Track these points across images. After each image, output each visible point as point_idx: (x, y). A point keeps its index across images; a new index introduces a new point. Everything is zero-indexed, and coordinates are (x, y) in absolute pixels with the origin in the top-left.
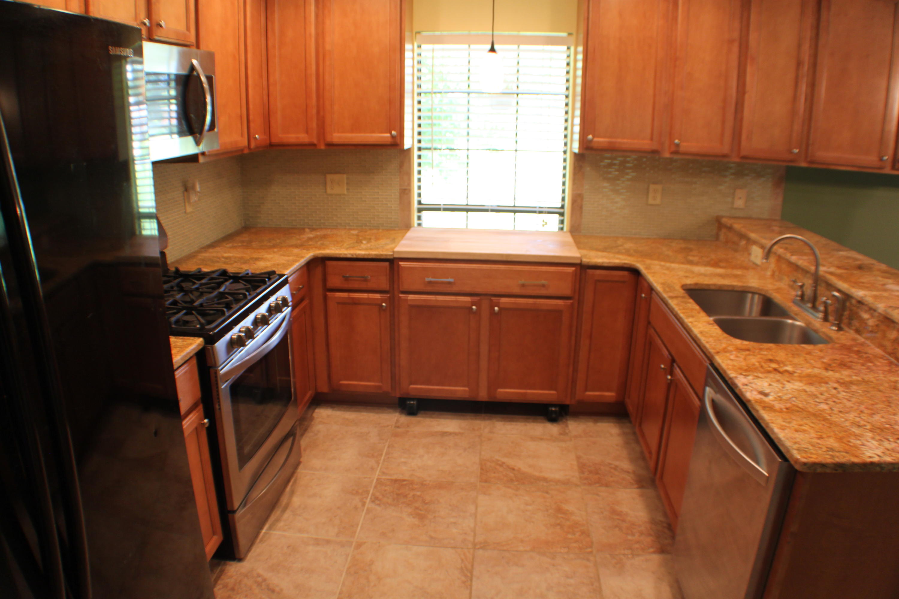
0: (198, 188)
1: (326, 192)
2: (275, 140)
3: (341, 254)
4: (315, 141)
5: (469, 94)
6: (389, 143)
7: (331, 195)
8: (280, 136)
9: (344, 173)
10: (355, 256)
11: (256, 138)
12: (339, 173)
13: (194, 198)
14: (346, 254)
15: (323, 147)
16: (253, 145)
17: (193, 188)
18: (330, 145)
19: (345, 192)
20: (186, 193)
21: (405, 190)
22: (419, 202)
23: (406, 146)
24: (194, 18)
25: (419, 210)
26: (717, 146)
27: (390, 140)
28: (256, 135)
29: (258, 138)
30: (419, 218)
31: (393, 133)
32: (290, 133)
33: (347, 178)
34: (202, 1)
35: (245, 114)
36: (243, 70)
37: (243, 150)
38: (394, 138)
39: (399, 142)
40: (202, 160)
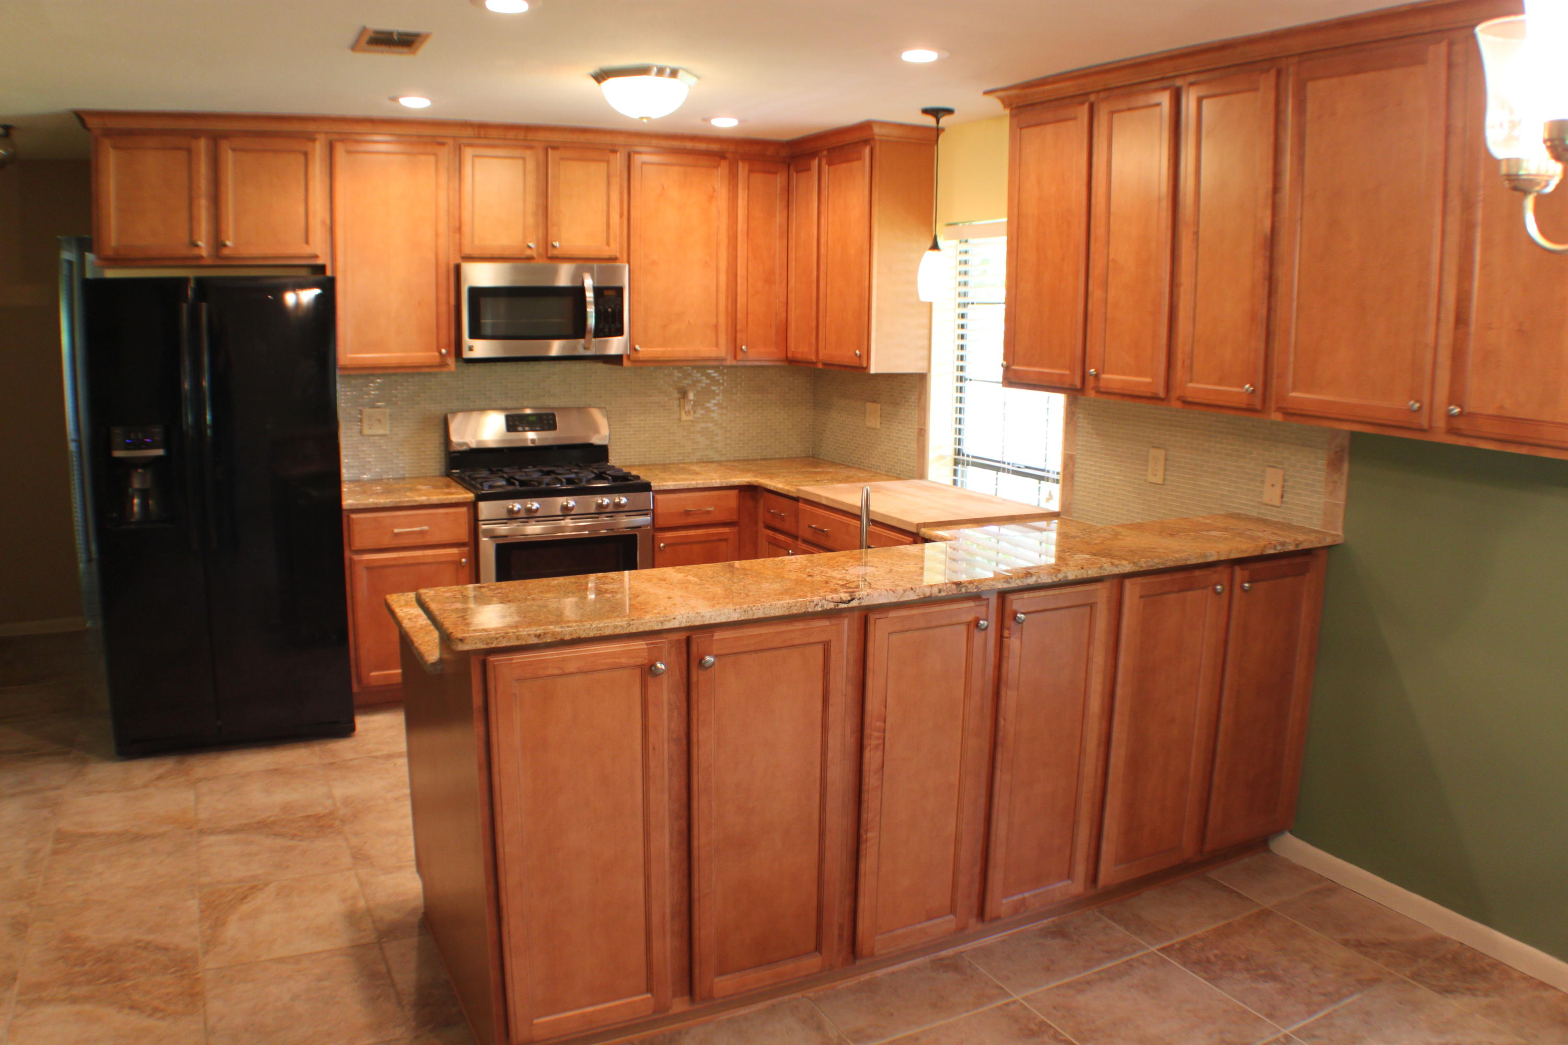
0: (691, 396)
1: (865, 424)
2: (790, 354)
3: (767, 485)
6: (857, 365)
7: (869, 429)
9: (878, 403)
10: (775, 490)
11: (741, 349)
12: (874, 401)
13: (688, 407)
14: (770, 486)
17: (687, 396)
18: (824, 364)
19: (878, 426)
20: (682, 401)
21: (921, 429)
22: (958, 452)
23: (873, 370)
24: (621, 233)
25: (956, 463)
26: (1148, 380)
27: (856, 362)
28: (744, 345)
29: (745, 350)
30: (955, 472)
31: (857, 352)
32: (801, 348)
33: (881, 409)
34: (638, 214)
35: (725, 323)
36: (724, 277)
37: (721, 359)
38: (859, 358)
39: (864, 363)
40: (626, 363)
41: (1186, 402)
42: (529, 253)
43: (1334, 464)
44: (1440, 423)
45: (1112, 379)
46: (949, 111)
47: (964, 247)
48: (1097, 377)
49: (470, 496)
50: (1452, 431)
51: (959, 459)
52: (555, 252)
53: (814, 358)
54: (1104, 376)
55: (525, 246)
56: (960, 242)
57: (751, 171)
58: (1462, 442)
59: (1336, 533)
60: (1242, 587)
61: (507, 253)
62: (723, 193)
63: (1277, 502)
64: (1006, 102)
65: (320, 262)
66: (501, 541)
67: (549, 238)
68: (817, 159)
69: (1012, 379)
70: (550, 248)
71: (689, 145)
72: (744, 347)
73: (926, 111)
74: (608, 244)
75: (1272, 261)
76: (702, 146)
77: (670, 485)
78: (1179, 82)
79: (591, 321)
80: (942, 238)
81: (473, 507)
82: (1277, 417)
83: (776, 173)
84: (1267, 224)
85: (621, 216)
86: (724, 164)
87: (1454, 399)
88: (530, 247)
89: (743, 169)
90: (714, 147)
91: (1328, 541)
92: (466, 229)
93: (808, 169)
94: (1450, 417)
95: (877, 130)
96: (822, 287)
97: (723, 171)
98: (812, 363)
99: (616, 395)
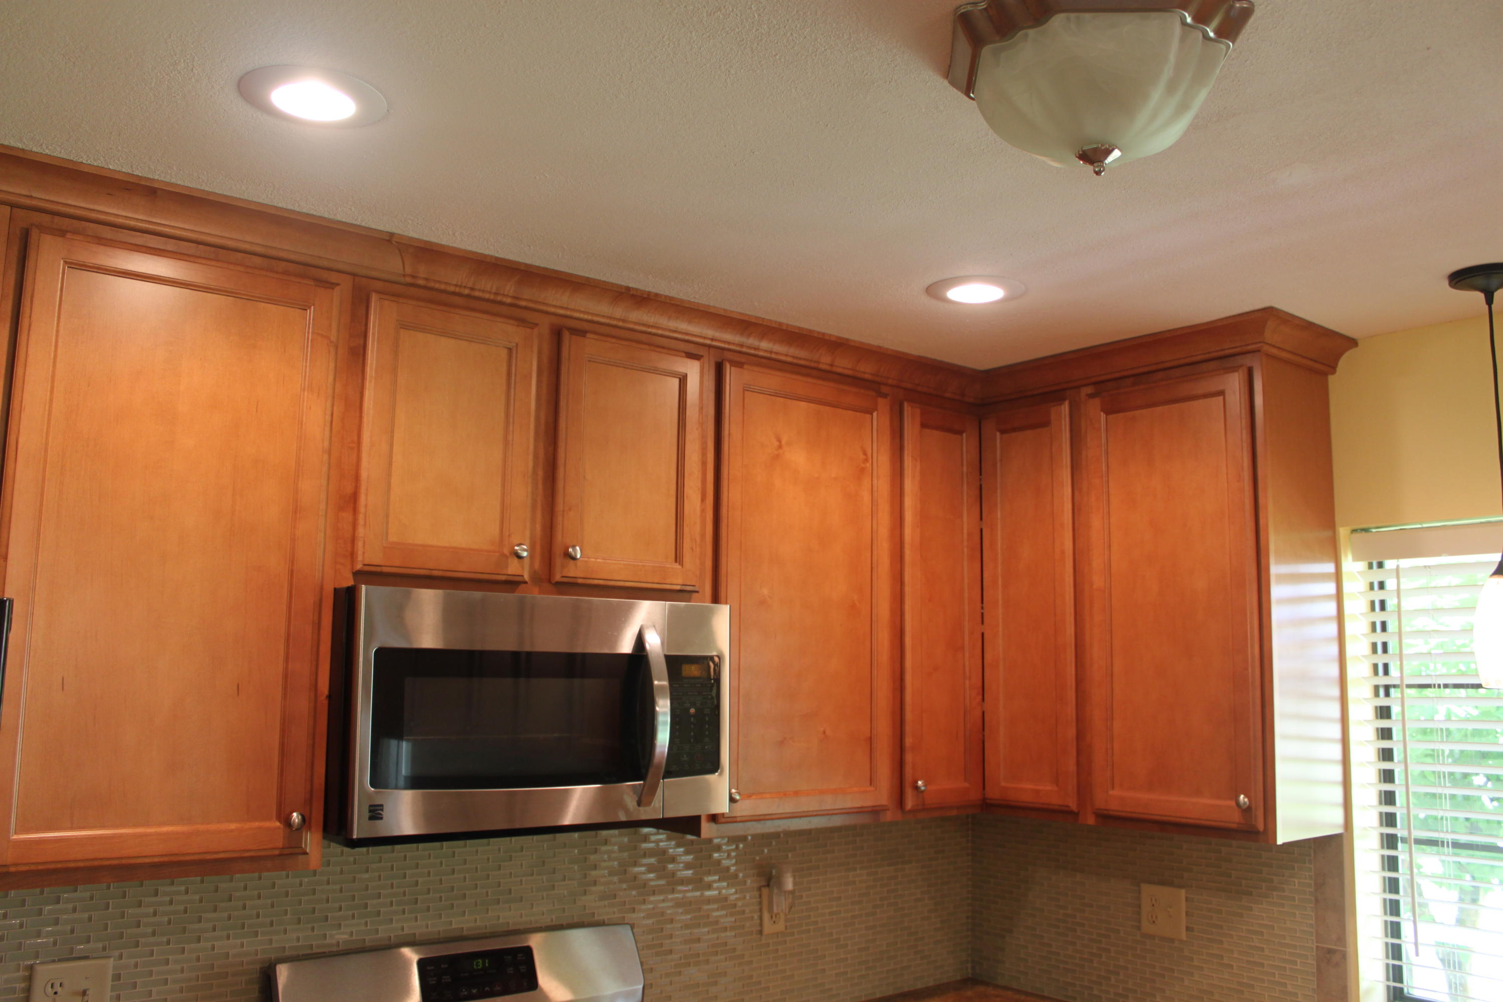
0: (789, 884)
1: (1139, 928)
2: (993, 793)
4: (1073, 805)
6: (1234, 826)
7: (1152, 937)
8: (1003, 784)
11: (916, 788)
12: (1170, 884)
15: (1091, 820)
16: (911, 802)
17: (780, 884)
18: (1106, 818)
19: (1184, 936)
21: (1330, 951)
24: (703, 535)
27: (1235, 819)
28: (920, 780)
29: (923, 788)
31: (1245, 796)
33: (1187, 899)
34: (732, 494)
35: (884, 728)
36: (884, 637)
37: (875, 811)
38: (1247, 811)
39: (1261, 827)
40: (707, 829)
42: (513, 568)
47: (1376, 576)
52: (572, 571)
53: (1071, 803)
55: (506, 551)
56: (1370, 566)
57: (924, 425)
61: (464, 568)
62: (883, 461)
67: (559, 538)
68: (1067, 403)
70: (558, 561)
71: (825, 360)
72: (920, 784)
73: (1464, 275)
74: (678, 558)
79: (664, 742)
80: (1350, 556)
83: (960, 433)
85: (703, 499)
88: (519, 557)
89: (911, 419)
90: (866, 369)
92: (368, 499)
93: (1046, 424)
96: (1096, 653)
97: (880, 420)
98: (1064, 812)
99: (645, 889)
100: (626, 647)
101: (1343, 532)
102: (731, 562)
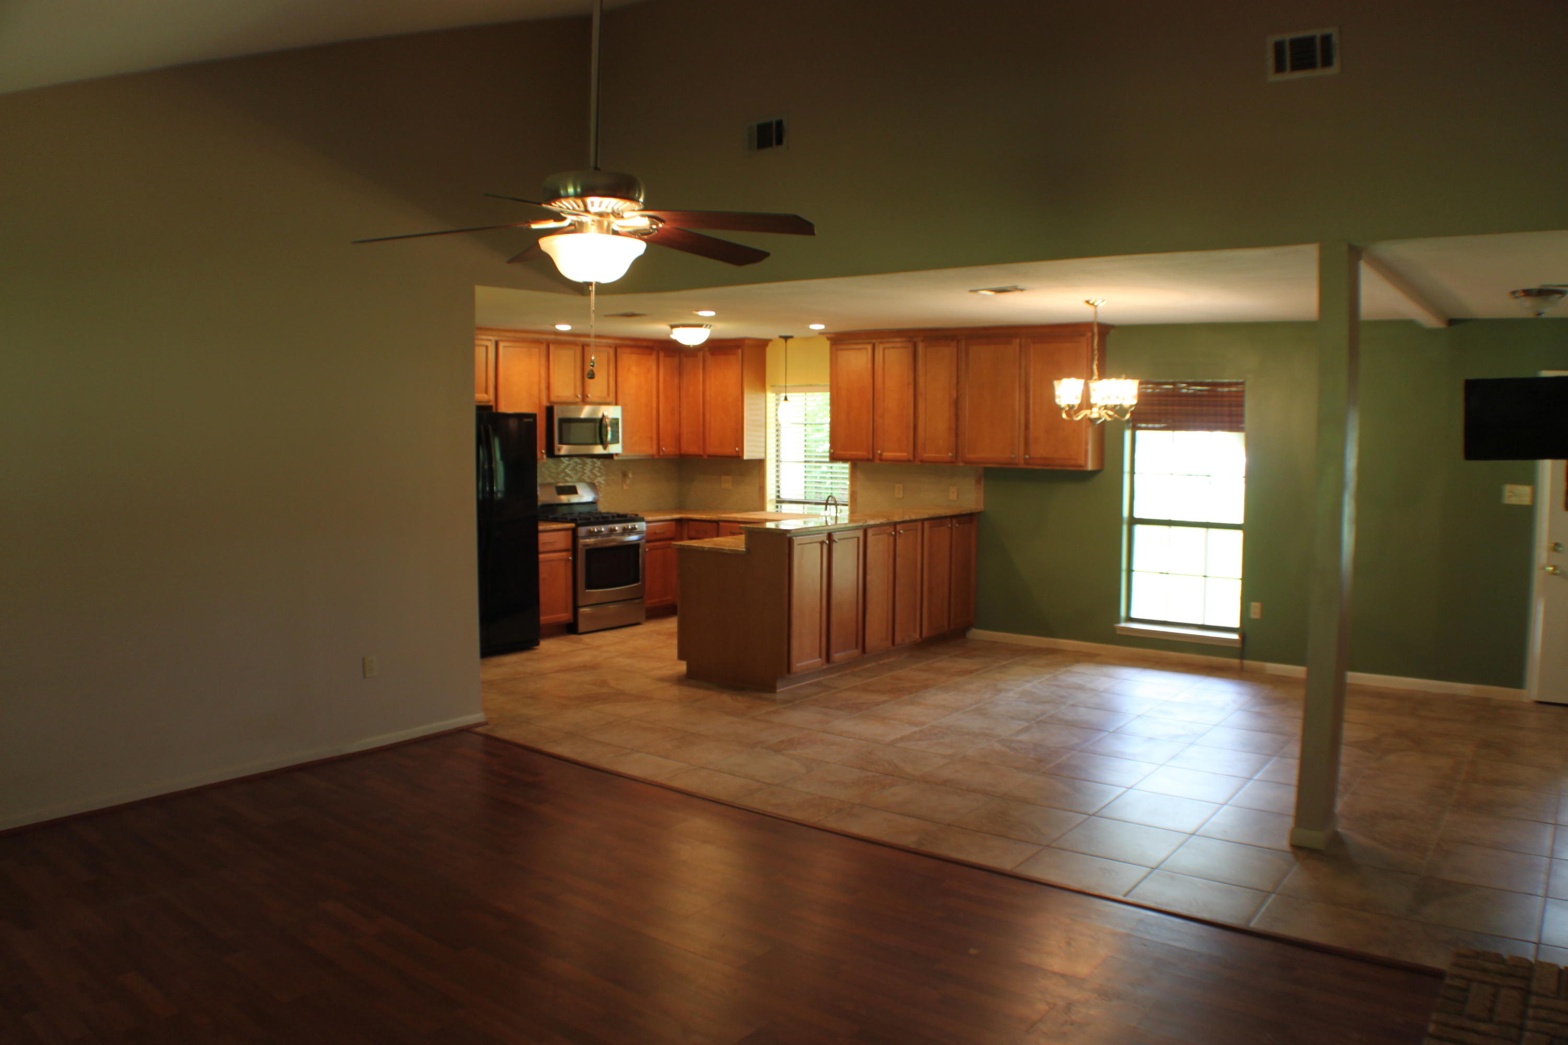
0: (630, 475)
2: (683, 452)
5: (805, 425)
6: (738, 457)
7: (723, 489)
8: (685, 450)
11: (663, 450)
12: (728, 475)
14: (696, 517)
15: (705, 457)
16: (661, 453)
18: (709, 456)
19: (730, 488)
22: (778, 497)
23: (746, 457)
24: (614, 389)
25: (778, 502)
26: (905, 454)
27: (735, 454)
28: (663, 447)
30: (777, 507)
31: (737, 449)
32: (690, 448)
33: (732, 478)
34: (620, 379)
35: (655, 436)
36: (654, 412)
37: (653, 456)
38: (738, 452)
39: (740, 454)
40: (616, 458)
41: (922, 461)
42: (578, 400)
43: (978, 482)
44: (1022, 461)
45: (888, 455)
46: (791, 337)
47: (776, 397)
48: (881, 455)
49: (572, 525)
50: (1027, 464)
51: (780, 501)
52: (588, 400)
53: (701, 453)
54: (885, 454)
55: (576, 396)
56: (775, 395)
58: (1029, 467)
59: (980, 507)
60: (955, 526)
61: (568, 400)
62: (654, 368)
63: (955, 498)
64: (828, 339)
65: (490, 404)
66: (588, 548)
67: (585, 393)
68: (702, 352)
69: (834, 457)
70: (585, 398)
72: (664, 449)
73: (781, 337)
75: (957, 408)
76: (645, 344)
77: (650, 518)
78: (915, 339)
79: (609, 437)
80: (769, 393)
81: (574, 531)
82: (961, 464)
84: (955, 395)
85: (613, 382)
86: (655, 353)
87: (1026, 453)
88: (578, 397)
89: (662, 354)
90: (650, 344)
91: (979, 510)
92: (552, 387)
94: (1025, 459)
95: (747, 342)
96: (707, 417)
97: (654, 357)
98: (700, 456)
99: (596, 476)
100: (600, 416)
101: (768, 387)
102: (620, 396)
